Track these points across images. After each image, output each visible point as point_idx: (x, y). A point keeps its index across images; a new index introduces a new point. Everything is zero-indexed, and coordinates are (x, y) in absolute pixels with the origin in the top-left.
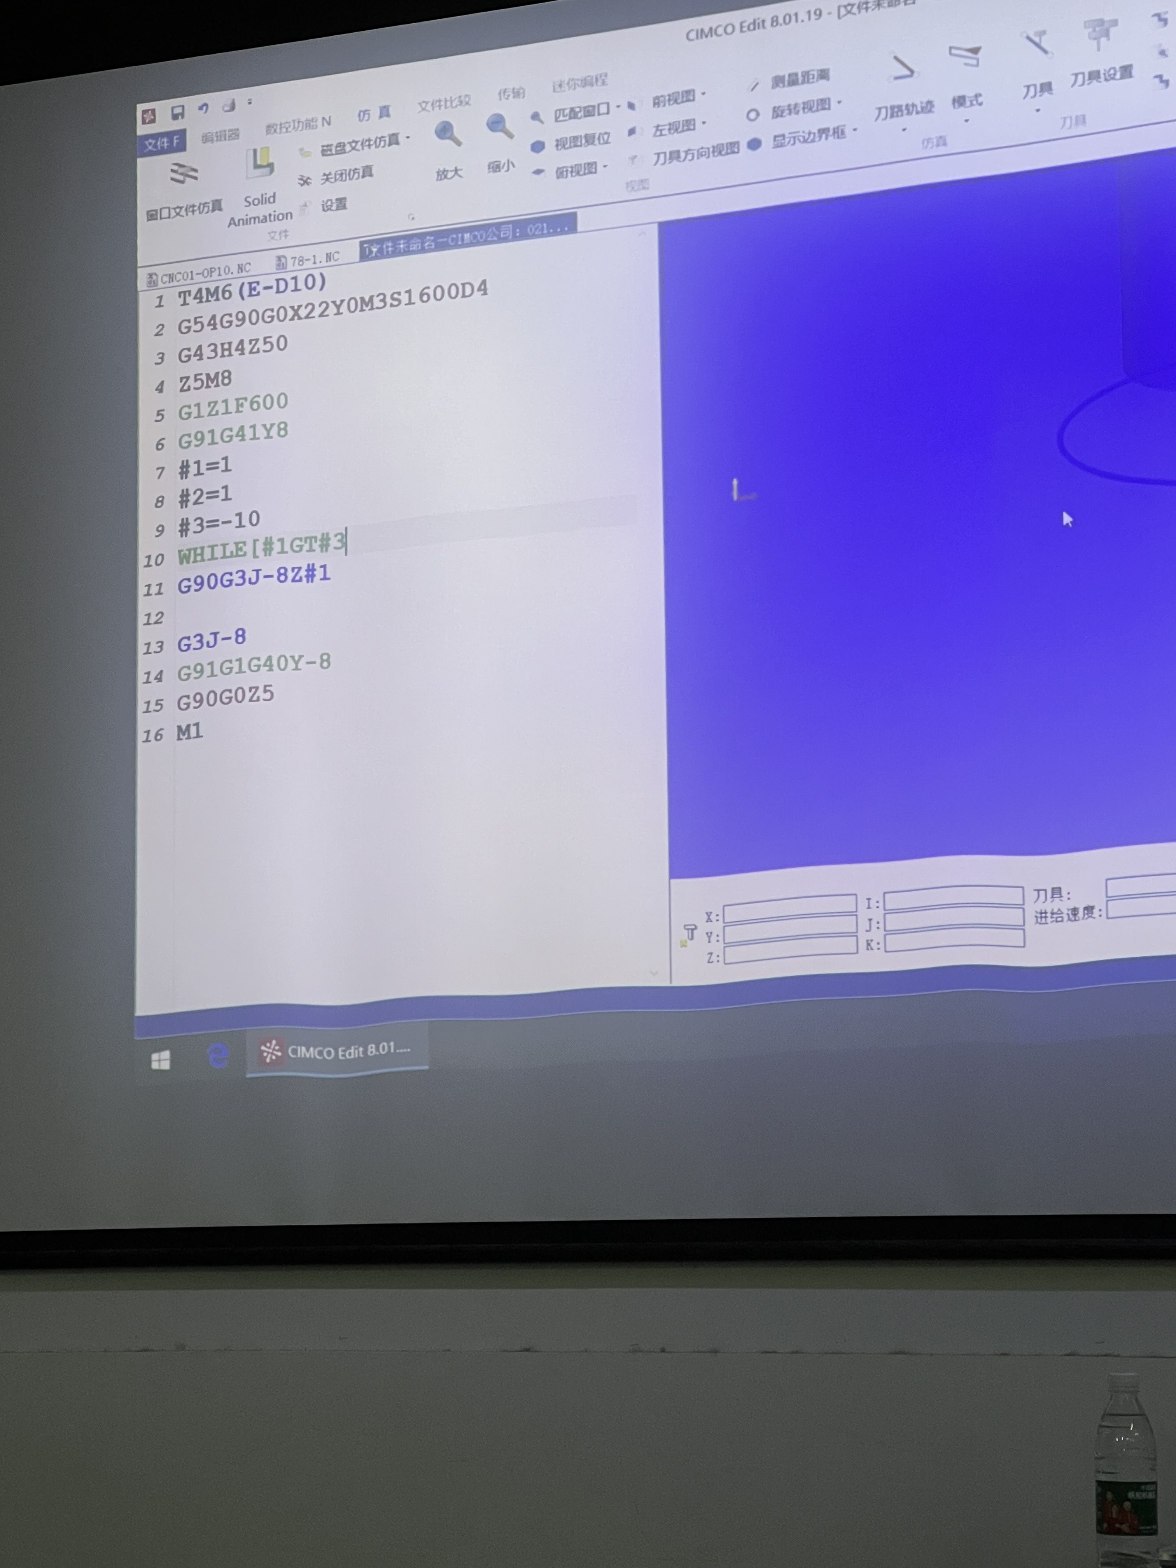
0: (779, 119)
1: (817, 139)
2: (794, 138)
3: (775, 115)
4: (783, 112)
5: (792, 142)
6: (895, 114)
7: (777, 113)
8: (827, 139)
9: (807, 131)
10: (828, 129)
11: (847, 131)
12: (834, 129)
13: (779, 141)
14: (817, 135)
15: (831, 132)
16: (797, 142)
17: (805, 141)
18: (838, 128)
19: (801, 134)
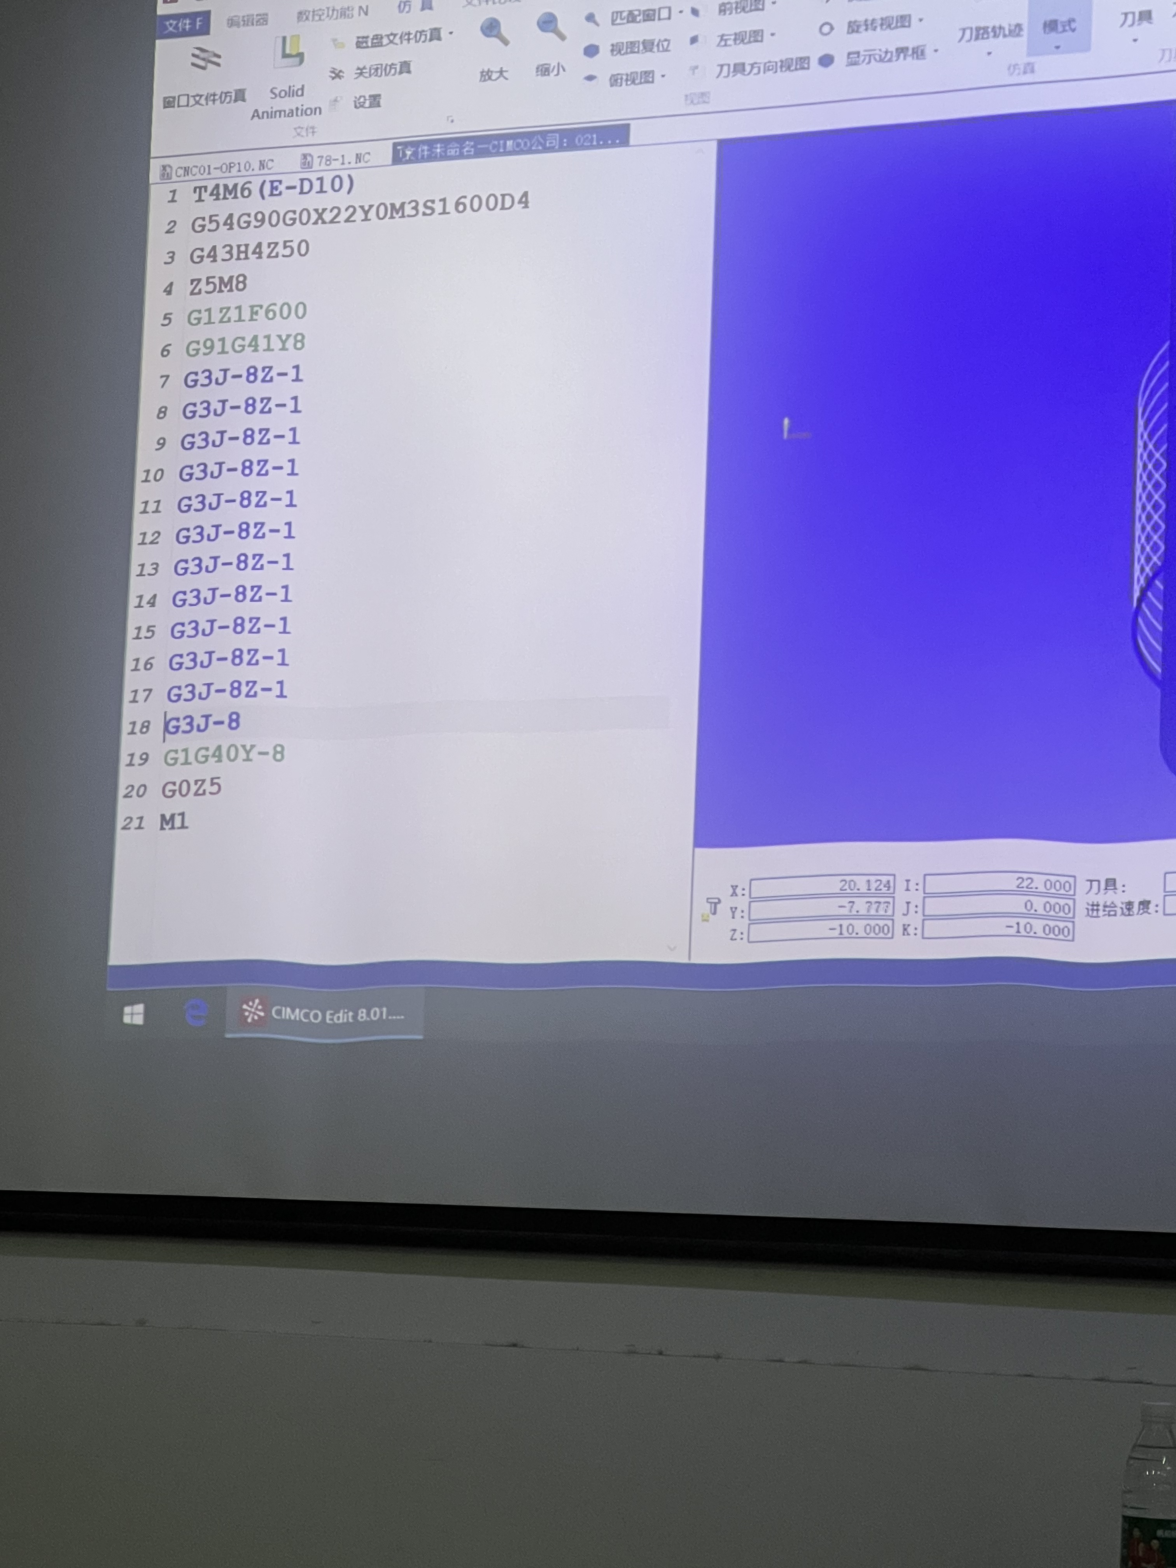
0: (855, 35)
1: (894, 58)
2: (870, 56)
3: (850, 31)
4: (858, 27)
5: (867, 60)
6: (980, 37)
7: (853, 27)
8: (905, 58)
9: (884, 50)
10: (907, 49)
11: (928, 51)
12: (913, 49)
13: (854, 58)
14: (894, 54)
15: (910, 52)
16: (872, 60)
17: (881, 60)
18: (918, 47)
19: (877, 52)
